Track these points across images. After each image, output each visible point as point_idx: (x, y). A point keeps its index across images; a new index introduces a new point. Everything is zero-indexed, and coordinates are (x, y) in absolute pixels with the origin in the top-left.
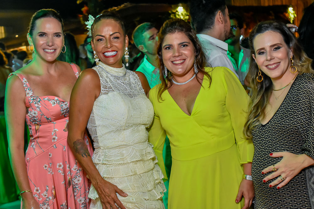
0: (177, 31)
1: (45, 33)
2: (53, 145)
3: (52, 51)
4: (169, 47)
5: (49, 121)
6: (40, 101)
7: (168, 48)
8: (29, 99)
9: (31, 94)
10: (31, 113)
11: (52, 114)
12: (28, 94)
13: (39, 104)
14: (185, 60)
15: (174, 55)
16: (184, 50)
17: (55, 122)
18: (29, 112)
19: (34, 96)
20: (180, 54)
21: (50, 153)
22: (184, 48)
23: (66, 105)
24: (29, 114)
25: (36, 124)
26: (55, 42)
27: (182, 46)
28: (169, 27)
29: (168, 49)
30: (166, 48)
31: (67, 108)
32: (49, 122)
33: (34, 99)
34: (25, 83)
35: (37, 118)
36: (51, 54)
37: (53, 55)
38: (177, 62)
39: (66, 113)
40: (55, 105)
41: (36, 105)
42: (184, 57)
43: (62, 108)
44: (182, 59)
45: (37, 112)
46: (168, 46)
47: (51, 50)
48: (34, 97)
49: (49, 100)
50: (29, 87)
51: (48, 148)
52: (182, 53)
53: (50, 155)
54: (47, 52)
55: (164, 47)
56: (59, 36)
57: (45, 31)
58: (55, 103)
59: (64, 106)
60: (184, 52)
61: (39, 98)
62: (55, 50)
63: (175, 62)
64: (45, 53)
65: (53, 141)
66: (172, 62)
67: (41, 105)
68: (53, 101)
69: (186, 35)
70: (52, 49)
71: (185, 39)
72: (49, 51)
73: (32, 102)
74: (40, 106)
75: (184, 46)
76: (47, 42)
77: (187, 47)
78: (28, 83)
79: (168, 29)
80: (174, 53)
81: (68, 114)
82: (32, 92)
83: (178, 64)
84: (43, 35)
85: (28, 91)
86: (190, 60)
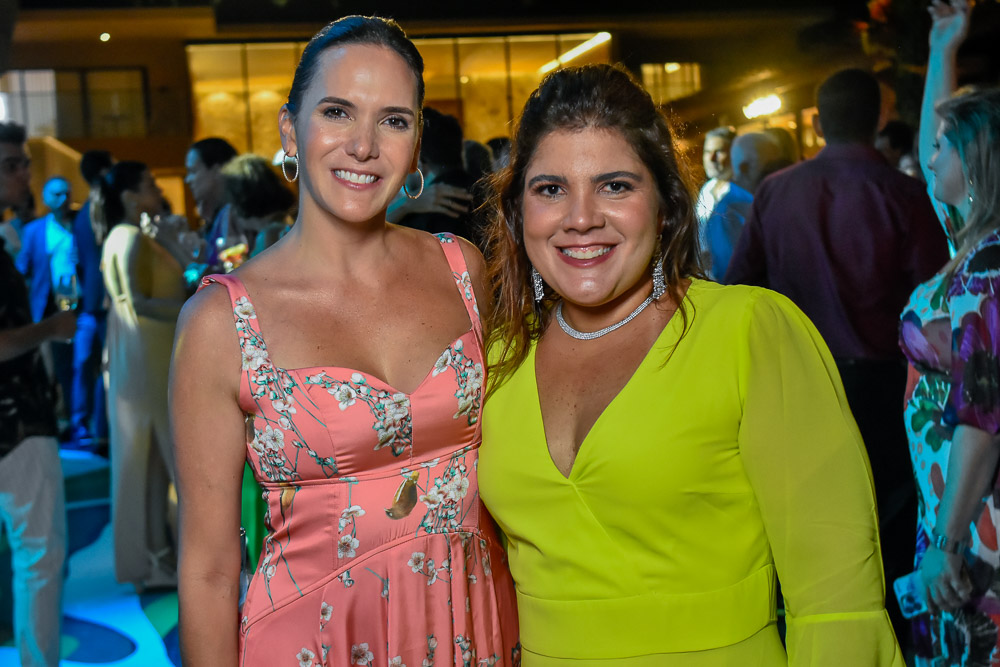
0: (592, 122)
1: (346, 104)
2: (339, 570)
3: (364, 179)
4: (554, 186)
5: (327, 472)
6: (294, 388)
7: (549, 187)
8: (253, 379)
9: (260, 361)
10: (262, 438)
11: (338, 441)
12: (249, 359)
13: (290, 399)
14: (612, 246)
15: (568, 224)
16: (613, 206)
17: (352, 479)
18: (256, 432)
19: (271, 367)
20: (597, 222)
21: (324, 604)
22: (615, 196)
23: (399, 404)
24: (255, 441)
25: (283, 481)
26: (382, 147)
27: (608, 188)
28: (560, 102)
29: (546, 192)
30: (540, 190)
31: (405, 418)
32: (329, 477)
33: (269, 383)
34: (245, 317)
35: (283, 458)
36: (359, 190)
37: (366, 194)
38: (579, 254)
39: (398, 437)
40: (353, 402)
41: (279, 406)
42: (610, 234)
43: (382, 418)
44: (602, 240)
45: (280, 435)
46: (545, 182)
47: (362, 177)
48: (272, 370)
49: (326, 384)
50: (257, 330)
51: (319, 583)
52: (604, 216)
53: (324, 613)
54: (344, 182)
55: (531, 184)
56: (401, 124)
57: (349, 97)
58: (354, 395)
59: (391, 410)
60: (612, 213)
61: (291, 378)
62: (378, 178)
63: (571, 253)
64: (337, 183)
65: (340, 555)
66: (561, 249)
67: (298, 404)
68: (344, 387)
69: (628, 141)
70: (367, 174)
71: (625, 161)
72: (353, 178)
73: (264, 392)
74: (293, 411)
75: (616, 186)
76: (353, 142)
77: (628, 193)
78: (254, 317)
79: (552, 110)
80: (570, 214)
81: (408, 444)
82: (265, 354)
83: (585, 261)
84: (340, 111)
85: (249, 349)
86: (635, 248)
